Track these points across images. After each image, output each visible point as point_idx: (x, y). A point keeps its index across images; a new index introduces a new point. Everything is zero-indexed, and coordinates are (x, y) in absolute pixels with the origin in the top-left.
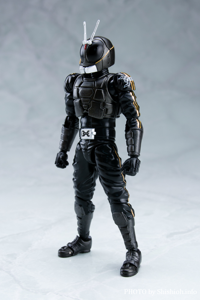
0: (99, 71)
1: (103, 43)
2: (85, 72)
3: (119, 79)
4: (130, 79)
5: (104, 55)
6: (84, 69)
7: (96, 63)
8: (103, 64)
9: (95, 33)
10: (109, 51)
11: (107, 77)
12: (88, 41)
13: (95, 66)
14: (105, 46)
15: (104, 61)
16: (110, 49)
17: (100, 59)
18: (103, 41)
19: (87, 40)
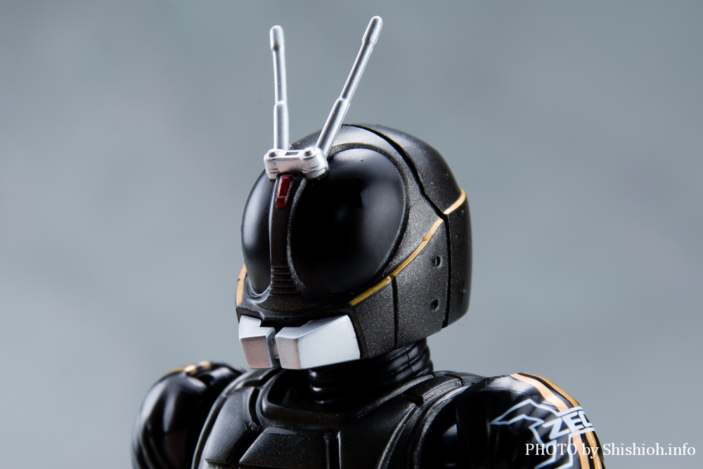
0: (371, 354)
1: (400, 171)
2: (276, 361)
3: (497, 421)
4: (571, 423)
5: (405, 250)
6: (271, 341)
7: (354, 302)
8: (400, 306)
9: (352, 102)
10: (440, 221)
11: (419, 402)
12: (301, 154)
13: (343, 324)
14: (413, 187)
15: (410, 286)
16: (447, 212)
17: (378, 278)
18: (399, 158)
19: (295, 146)
